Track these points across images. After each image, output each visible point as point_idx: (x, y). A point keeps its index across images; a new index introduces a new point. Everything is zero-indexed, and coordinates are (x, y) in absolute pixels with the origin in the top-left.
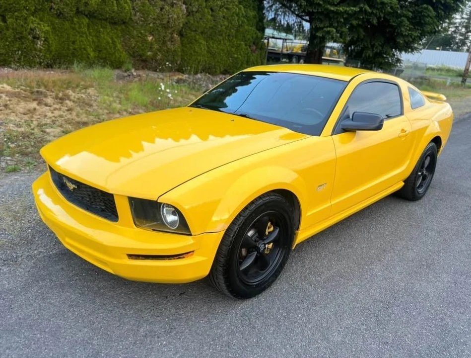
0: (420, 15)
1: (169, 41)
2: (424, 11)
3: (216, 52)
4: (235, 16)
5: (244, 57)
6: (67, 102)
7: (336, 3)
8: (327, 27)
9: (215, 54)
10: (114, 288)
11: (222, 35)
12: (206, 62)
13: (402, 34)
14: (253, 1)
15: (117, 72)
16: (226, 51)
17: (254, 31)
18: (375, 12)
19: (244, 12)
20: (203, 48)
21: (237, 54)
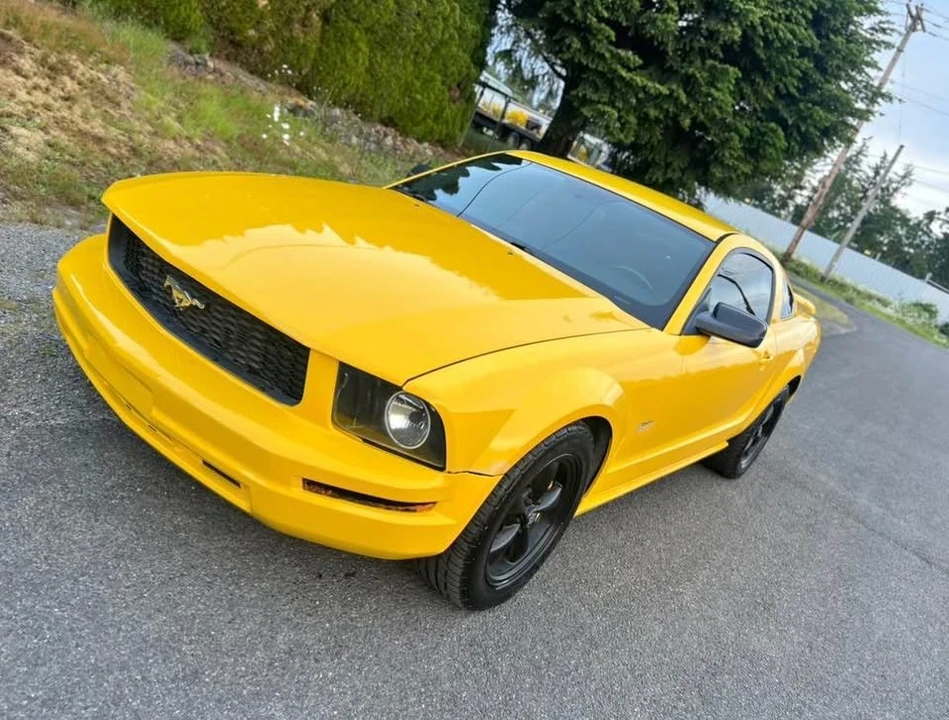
0: (760, 138)
1: (298, 22)
2: (770, 134)
3: (383, 76)
4: (441, 19)
5: (434, 105)
6: (66, 79)
7: (632, 66)
8: (604, 104)
9: (380, 80)
10: (207, 533)
11: (404, 48)
12: (358, 88)
13: (723, 161)
14: (480, 5)
15: (172, 46)
16: (403, 81)
17: (465, 62)
18: (691, 106)
19: (458, 19)
20: (361, 61)
21: (422, 95)
